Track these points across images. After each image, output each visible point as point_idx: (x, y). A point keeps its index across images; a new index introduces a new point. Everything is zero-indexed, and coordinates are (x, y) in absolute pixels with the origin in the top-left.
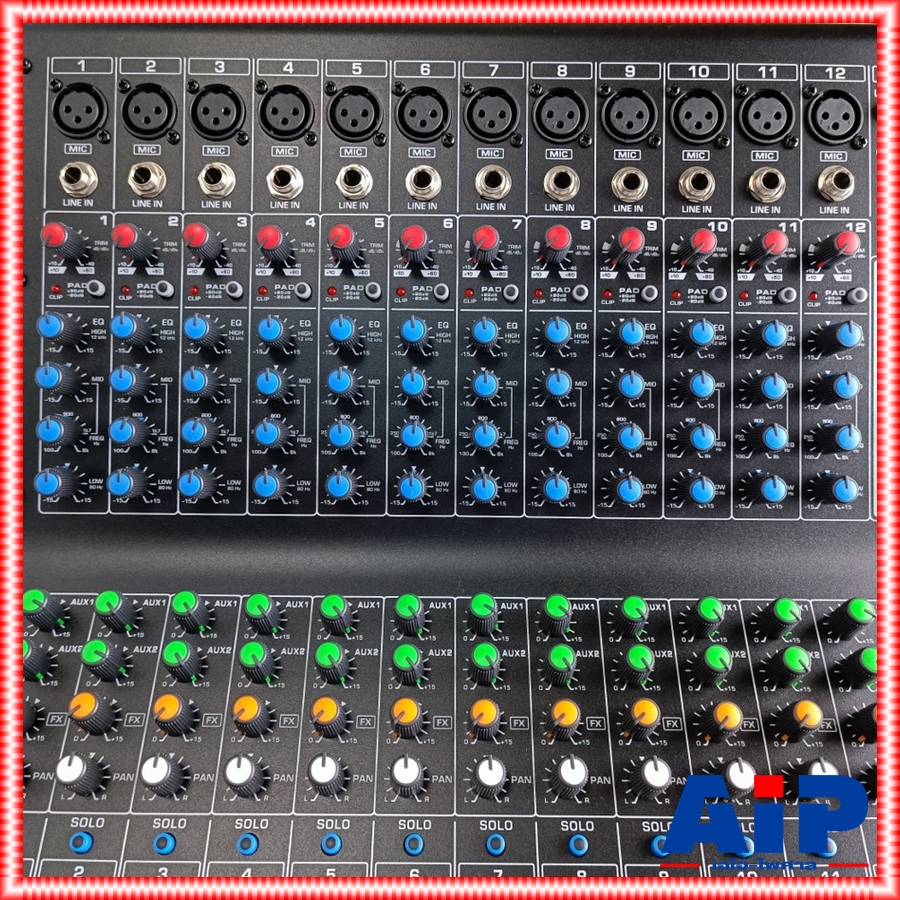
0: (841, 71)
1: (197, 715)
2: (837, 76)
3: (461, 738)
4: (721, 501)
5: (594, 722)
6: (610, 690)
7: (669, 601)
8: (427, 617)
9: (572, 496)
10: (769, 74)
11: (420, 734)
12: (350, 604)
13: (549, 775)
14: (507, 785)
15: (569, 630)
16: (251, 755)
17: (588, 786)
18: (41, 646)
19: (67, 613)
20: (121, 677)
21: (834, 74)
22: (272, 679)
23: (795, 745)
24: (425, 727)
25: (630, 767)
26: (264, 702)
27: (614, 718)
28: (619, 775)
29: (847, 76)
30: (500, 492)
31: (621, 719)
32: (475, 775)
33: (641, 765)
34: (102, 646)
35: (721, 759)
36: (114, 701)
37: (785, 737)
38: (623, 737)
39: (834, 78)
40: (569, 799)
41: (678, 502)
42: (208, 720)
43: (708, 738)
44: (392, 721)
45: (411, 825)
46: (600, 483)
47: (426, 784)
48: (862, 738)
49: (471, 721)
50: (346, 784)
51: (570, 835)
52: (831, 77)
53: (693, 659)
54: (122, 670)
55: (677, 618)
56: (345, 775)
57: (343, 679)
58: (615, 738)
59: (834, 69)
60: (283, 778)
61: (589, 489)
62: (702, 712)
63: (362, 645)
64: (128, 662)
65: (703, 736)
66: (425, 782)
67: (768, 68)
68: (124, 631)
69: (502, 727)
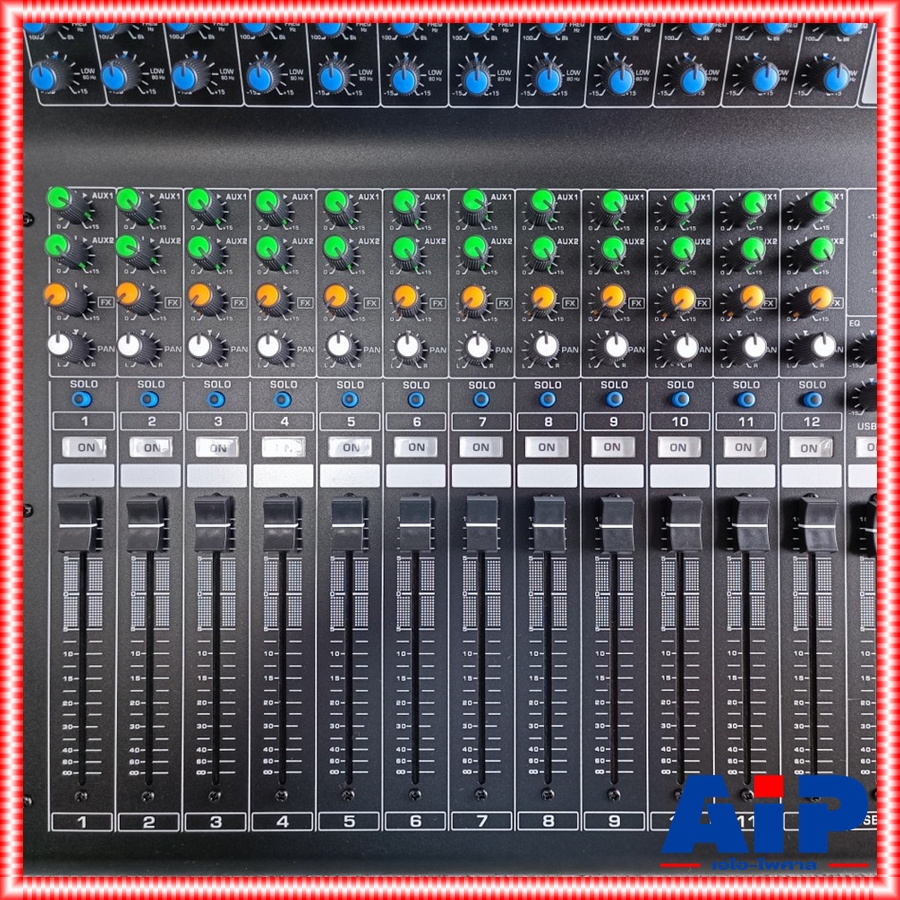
1: (225, 299)
3: (453, 316)
4: (712, 87)
5: (569, 302)
6: (585, 274)
7: (647, 191)
8: (422, 208)
9: (565, 84)
11: (419, 313)
12: (351, 197)
13: (527, 346)
14: (492, 355)
15: (553, 219)
16: (276, 332)
17: (559, 355)
18: (76, 238)
19: (91, 206)
20: (153, 265)
22: (287, 266)
23: (738, 320)
24: (423, 307)
25: (597, 340)
26: (282, 288)
27: (586, 298)
28: (586, 346)
30: (494, 80)
31: (593, 299)
32: (465, 347)
33: (606, 338)
34: (131, 241)
35: (673, 332)
36: (152, 287)
37: (731, 314)
38: (592, 315)
40: (543, 365)
41: (669, 89)
42: (236, 303)
43: (665, 316)
44: (395, 304)
45: (413, 385)
46: (594, 69)
47: (424, 354)
48: (797, 314)
49: (462, 304)
50: (358, 354)
51: (542, 391)
53: (662, 246)
54: (153, 260)
55: (653, 208)
56: (357, 348)
57: (349, 267)
58: (586, 314)
60: (305, 349)
61: (582, 76)
62: (663, 293)
63: (365, 235)
64: (157, 252)
65: (662, 313)
66: (424, 353)
68: (148, 224)
69: (488, 307)
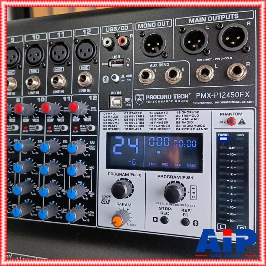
0: (89, 31)
2: (87, 33)
10: (61, 36)
21: (86, 32)
29: (91, 33)
39: (86, 34)
52: (85, 33)
59: (86, 30)
67: (61, 33)
